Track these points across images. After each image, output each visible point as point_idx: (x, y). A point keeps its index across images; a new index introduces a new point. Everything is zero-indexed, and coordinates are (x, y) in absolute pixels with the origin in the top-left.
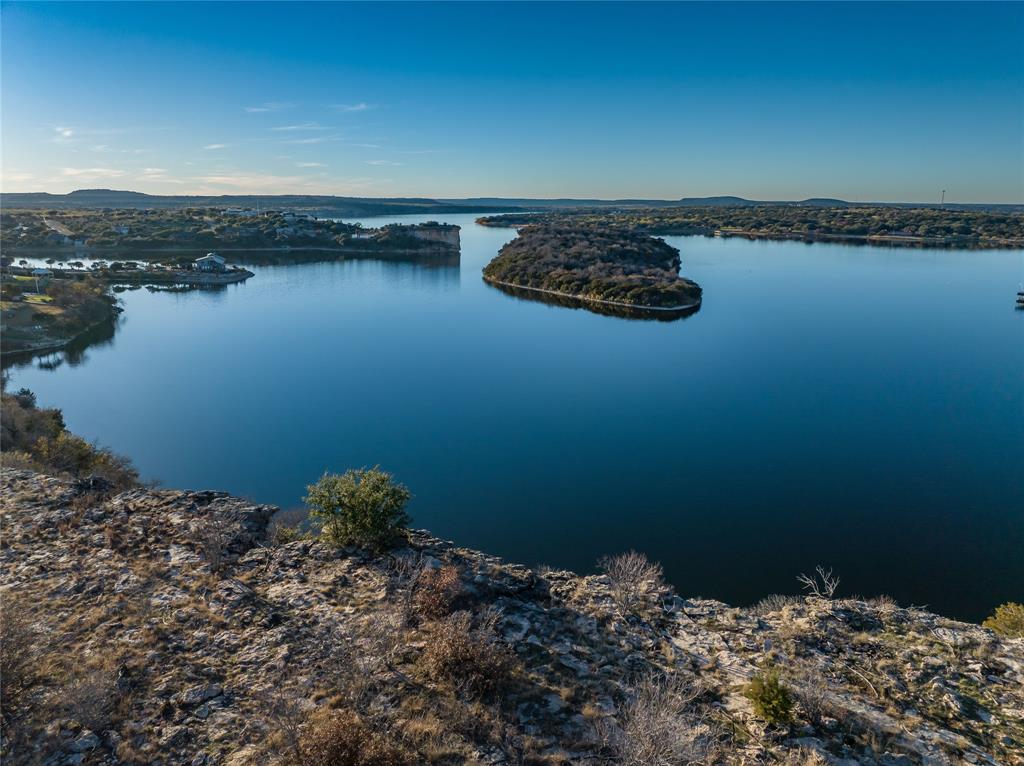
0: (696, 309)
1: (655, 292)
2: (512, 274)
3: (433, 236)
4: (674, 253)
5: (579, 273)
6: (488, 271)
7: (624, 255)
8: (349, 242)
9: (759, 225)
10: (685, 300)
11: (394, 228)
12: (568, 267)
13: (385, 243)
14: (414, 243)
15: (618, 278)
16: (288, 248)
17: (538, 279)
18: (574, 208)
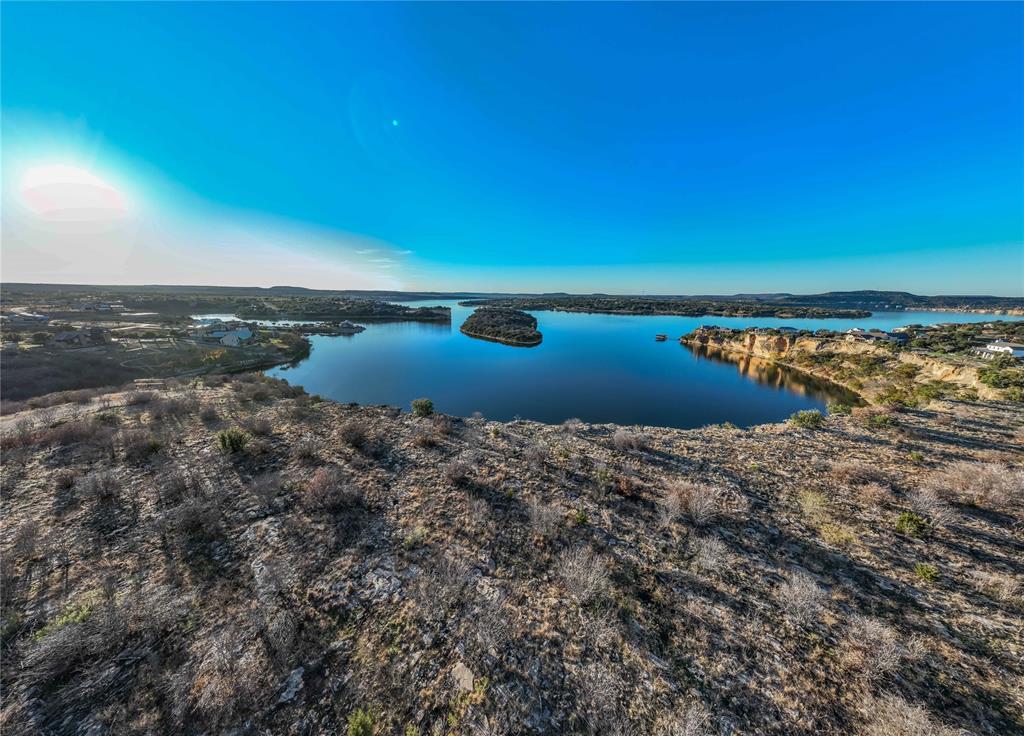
0: (539, 343)
1: (524, 336)
2: (471, 329)
3: (440, 312)
4: (534, 320)
5: (497, 329)
6: (462, 327)
7: (515, 321)
8: (405, 314)
9: (571, 306)
10: (536, 339)
11: (423, 309)
12: (493, 326)
13: (420, 315)
14: (432, 315)
15: (512, 331)
16: (378, 317)
17: (481, 331)
18: (499, 297)
